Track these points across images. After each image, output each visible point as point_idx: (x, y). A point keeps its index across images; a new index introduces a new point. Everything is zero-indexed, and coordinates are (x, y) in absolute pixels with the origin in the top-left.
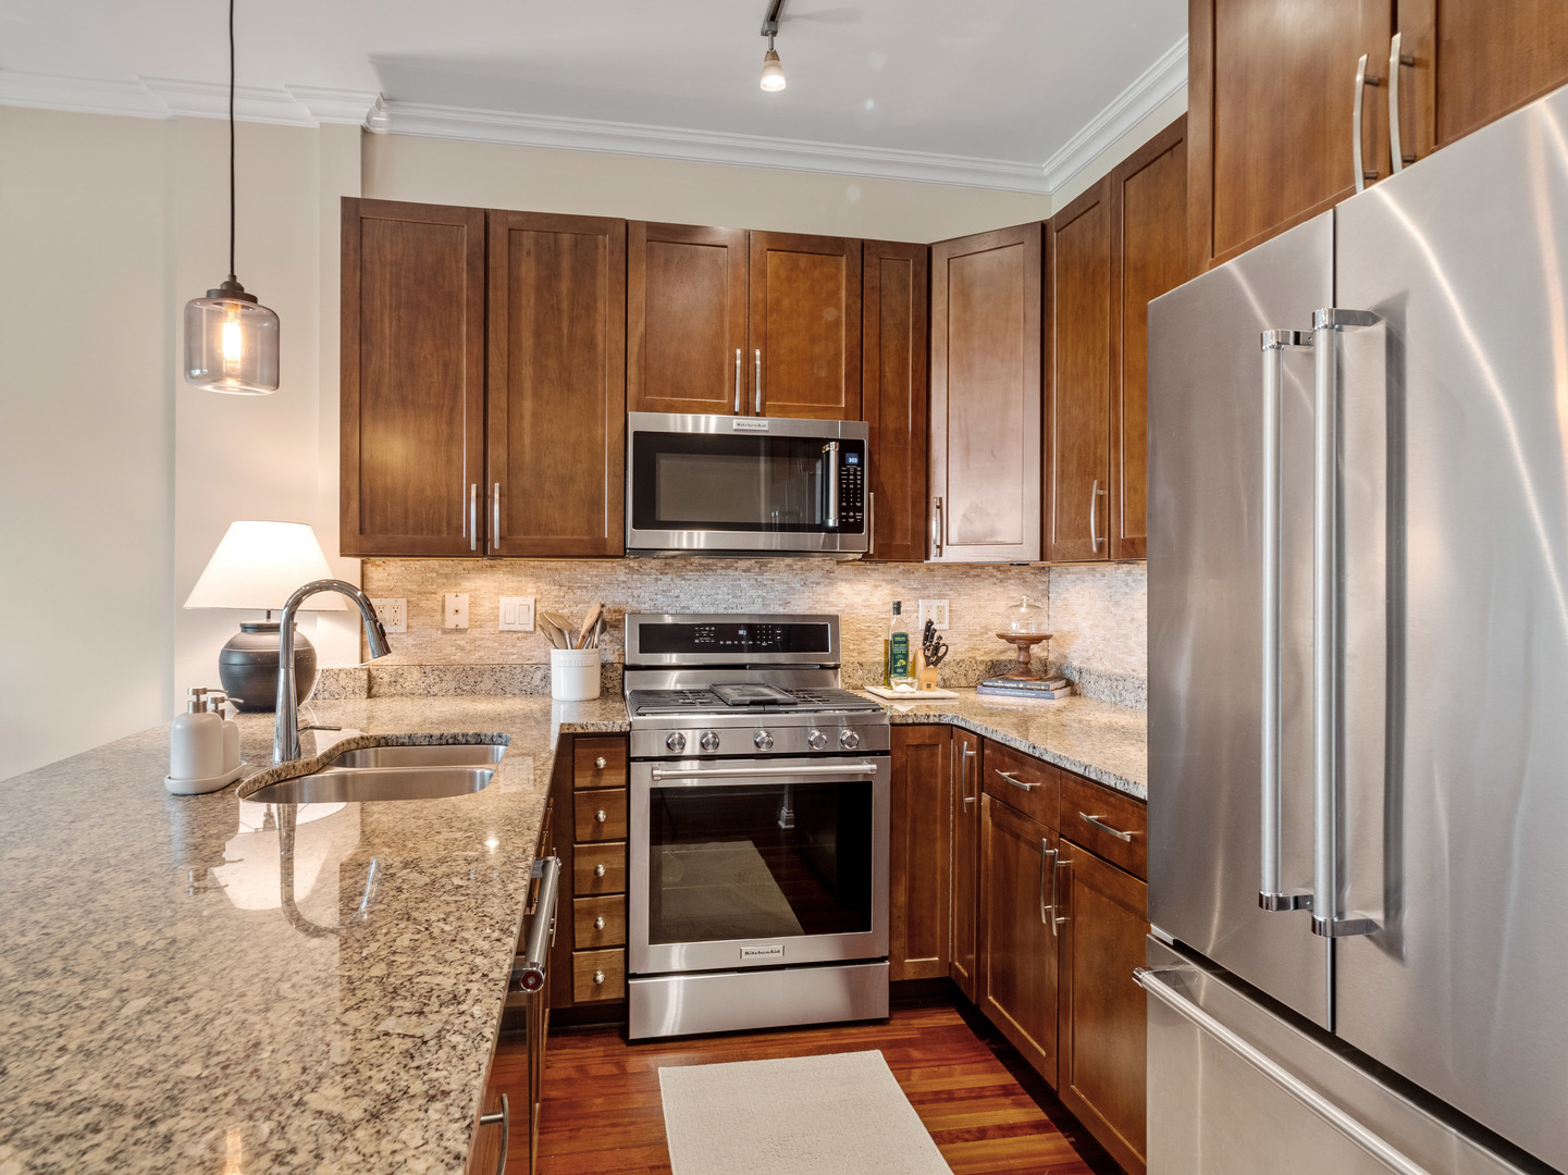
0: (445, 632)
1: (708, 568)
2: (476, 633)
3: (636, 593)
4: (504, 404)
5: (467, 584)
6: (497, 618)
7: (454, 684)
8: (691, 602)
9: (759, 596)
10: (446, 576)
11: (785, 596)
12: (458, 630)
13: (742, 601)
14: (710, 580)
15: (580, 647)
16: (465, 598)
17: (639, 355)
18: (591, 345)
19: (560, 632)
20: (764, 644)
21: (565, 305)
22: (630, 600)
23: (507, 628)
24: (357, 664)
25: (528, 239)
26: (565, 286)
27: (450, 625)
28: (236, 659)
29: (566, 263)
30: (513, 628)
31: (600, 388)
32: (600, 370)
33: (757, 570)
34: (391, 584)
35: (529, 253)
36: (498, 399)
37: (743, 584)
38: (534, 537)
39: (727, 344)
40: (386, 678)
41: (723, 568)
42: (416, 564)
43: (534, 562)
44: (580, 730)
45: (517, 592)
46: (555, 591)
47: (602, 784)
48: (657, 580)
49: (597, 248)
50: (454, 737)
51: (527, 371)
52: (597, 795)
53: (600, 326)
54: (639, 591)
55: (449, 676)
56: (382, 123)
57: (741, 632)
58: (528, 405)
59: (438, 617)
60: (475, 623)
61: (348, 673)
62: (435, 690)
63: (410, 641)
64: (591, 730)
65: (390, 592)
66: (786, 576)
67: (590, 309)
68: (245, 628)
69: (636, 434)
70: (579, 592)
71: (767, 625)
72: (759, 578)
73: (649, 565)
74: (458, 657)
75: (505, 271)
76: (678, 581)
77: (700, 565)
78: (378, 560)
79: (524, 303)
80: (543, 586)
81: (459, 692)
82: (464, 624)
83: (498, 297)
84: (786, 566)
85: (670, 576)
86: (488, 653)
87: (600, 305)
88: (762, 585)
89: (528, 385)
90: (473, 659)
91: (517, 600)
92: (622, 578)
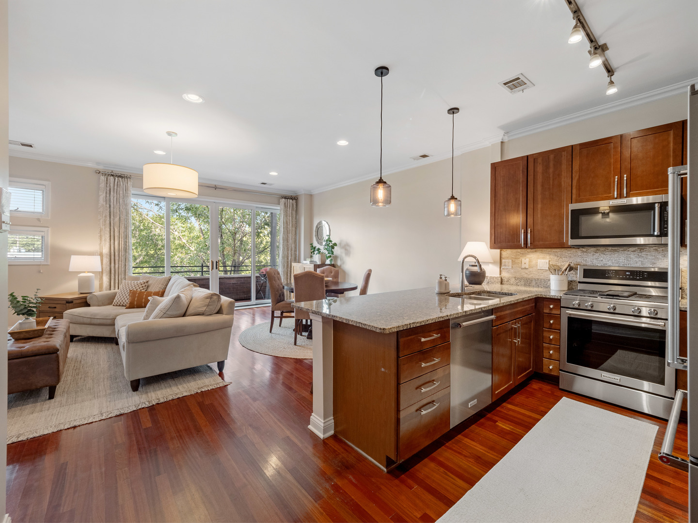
0: (522, 269)
1: (615, 251)
2: (531, 269)
3: (585, 259)
4: (532, 207)
5: (528, 256)
6: (537, 265)
7: (524, 283)
8: (607, 262)
9: (639, 261)
10: (523, 254)
11: (653, 261)
12: (525, 268)
13: (631, 262)
14: (616, 255)
15: (561, 275)
16: (527, 260)
17: (577, 185)
18: (560, 185)
19: (555, 270)
20: (638, 278)
21: (551, 176)
22: (583, 261)
23: (540, 268)
24: (499, 276)
25: (540, 160)
26: (551, 170)
27: (523, 267)
28: (467, 272)
29: (551, 164)
30: (542, 268)
31: (563, 198)
32: (563, 192)
33: (639, 251)
34: (508, 256)
35: (540, 164)
36: (530, 206)
37: (632, 256)
38: (541, 243)
39: (612, 175)
40: (506, 280)
41: (622, 251)
42: (514, 251)
43: (549, 250)
44: (544, 296)
45: (543, 258)
46: (556, 258)
47: (552, 313)
48: (593, 255)
49: (562, 156)
50: (506, 293)
51: (539, 197)
52: (551, 316)
53: (563, 179)
54: (586, 258)
55: (522, 281)
56: (506, 139)
57: (627, 273)
58: (539, 206)
59: (520, 265)
60: (530, 267)
61: (496, 278)
62: (519, 284)
63: (512, 271)
64: (548, 297)
65: (508, 258)
66: (653, 253)
67: (559, 175)
68: (470, 265)
69: (572, 210)
70: (564, 259)
71: (640, 271)
72: (640, 254)
73: (590, 250)
74: (526, 276)
75: (533, 171)
76: (602, 255)
77: (612, 250)
78: (505, 250)
79: (538, 178)
80: (552, 257)
81: (525, 285)
82: (527, 267)
83: (531, 178)
84: (654, 249)
85: (599, 254)
86: (534, 275)
87: (563, 173)
88: (641, 257)
89: (539, 200)
90: (530, 277)
91: (543, 261)
92: (580, 254)
